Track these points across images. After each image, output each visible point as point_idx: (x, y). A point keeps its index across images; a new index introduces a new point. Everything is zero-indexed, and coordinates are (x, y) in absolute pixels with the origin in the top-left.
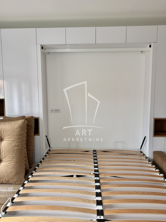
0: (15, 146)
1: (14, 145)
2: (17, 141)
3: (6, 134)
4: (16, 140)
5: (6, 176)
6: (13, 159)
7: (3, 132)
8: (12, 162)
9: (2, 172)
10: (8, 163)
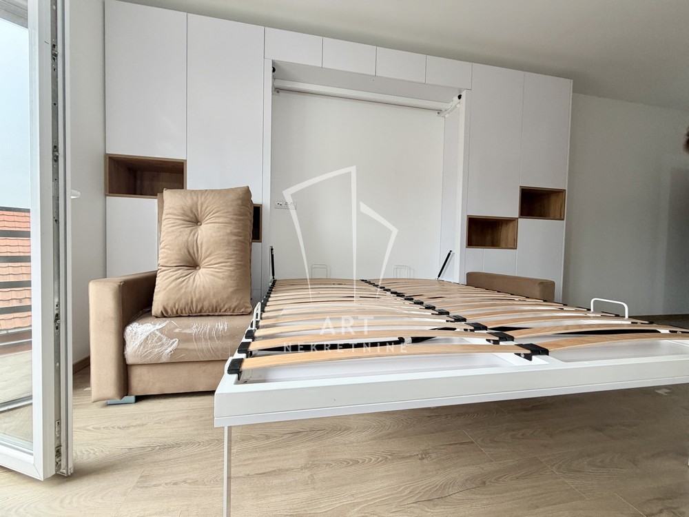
0: (232, 233)
1: (229, 232)
2: (236, 224)
3: (208, 209)
4: (234, 222)
5: (212, 294)
6: (228, 259)
7: (202, 205)
8: (225, 266)
9: (203, 287)
10: (216, 268)
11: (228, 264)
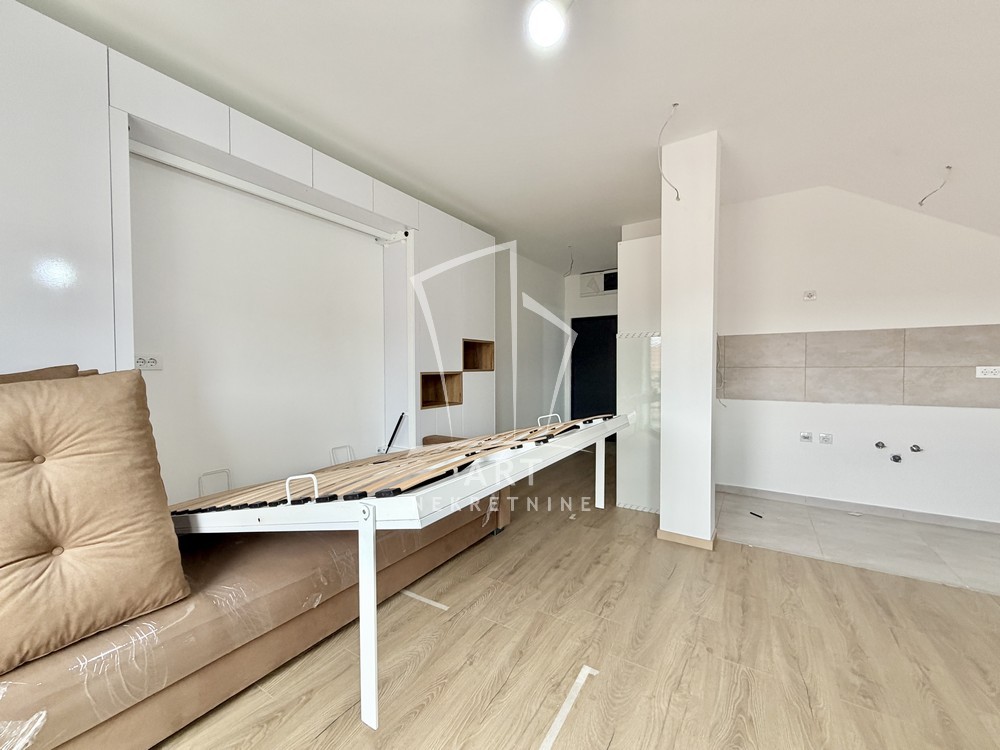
10: (112, 540)
11: (141, 525)
